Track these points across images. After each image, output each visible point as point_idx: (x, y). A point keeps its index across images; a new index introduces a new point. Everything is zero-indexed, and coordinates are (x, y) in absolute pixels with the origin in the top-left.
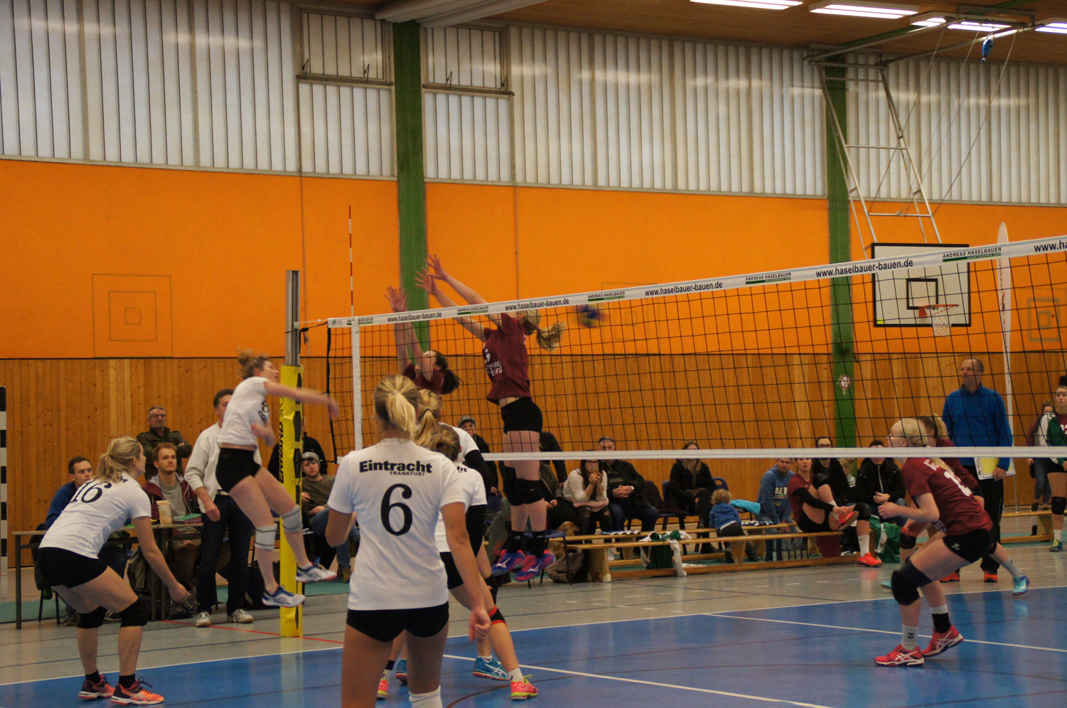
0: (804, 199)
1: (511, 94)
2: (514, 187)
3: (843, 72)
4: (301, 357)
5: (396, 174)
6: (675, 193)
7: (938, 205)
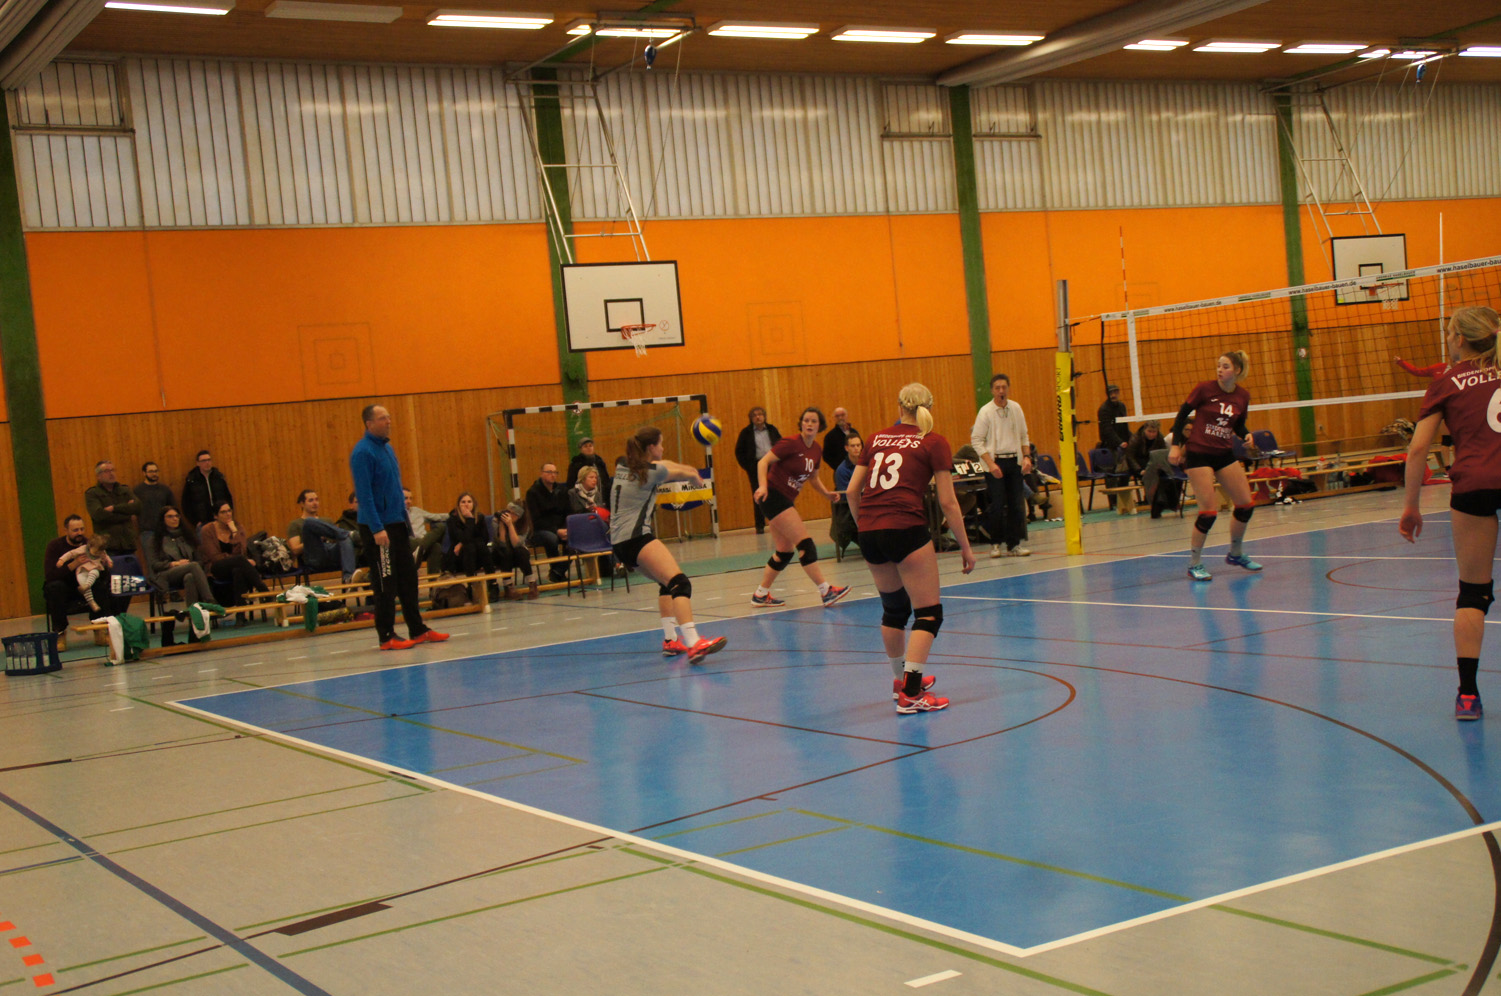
0: (1265, 205)
1: (1038, 136)
2: (1045, 212)
3: (1288, 100)
5: (957, 207)
6: (1167, 208)
7: (1376, 204)
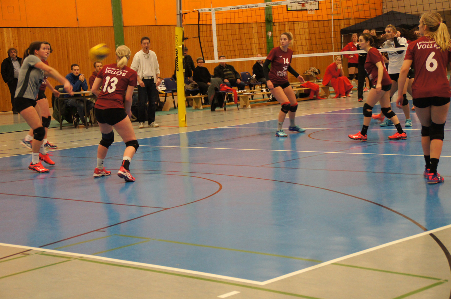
4: (183, 25)
